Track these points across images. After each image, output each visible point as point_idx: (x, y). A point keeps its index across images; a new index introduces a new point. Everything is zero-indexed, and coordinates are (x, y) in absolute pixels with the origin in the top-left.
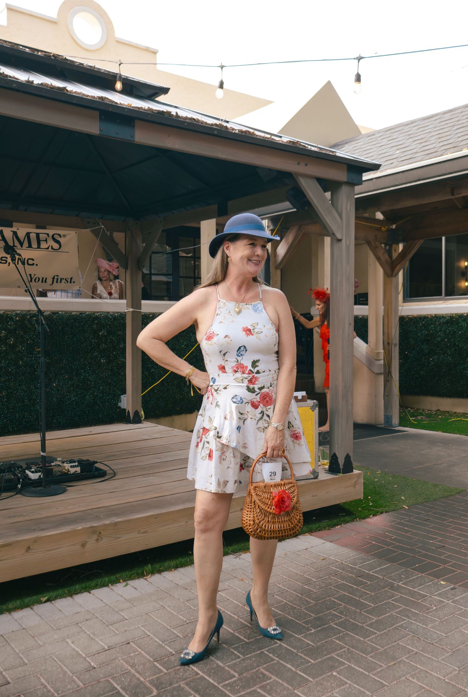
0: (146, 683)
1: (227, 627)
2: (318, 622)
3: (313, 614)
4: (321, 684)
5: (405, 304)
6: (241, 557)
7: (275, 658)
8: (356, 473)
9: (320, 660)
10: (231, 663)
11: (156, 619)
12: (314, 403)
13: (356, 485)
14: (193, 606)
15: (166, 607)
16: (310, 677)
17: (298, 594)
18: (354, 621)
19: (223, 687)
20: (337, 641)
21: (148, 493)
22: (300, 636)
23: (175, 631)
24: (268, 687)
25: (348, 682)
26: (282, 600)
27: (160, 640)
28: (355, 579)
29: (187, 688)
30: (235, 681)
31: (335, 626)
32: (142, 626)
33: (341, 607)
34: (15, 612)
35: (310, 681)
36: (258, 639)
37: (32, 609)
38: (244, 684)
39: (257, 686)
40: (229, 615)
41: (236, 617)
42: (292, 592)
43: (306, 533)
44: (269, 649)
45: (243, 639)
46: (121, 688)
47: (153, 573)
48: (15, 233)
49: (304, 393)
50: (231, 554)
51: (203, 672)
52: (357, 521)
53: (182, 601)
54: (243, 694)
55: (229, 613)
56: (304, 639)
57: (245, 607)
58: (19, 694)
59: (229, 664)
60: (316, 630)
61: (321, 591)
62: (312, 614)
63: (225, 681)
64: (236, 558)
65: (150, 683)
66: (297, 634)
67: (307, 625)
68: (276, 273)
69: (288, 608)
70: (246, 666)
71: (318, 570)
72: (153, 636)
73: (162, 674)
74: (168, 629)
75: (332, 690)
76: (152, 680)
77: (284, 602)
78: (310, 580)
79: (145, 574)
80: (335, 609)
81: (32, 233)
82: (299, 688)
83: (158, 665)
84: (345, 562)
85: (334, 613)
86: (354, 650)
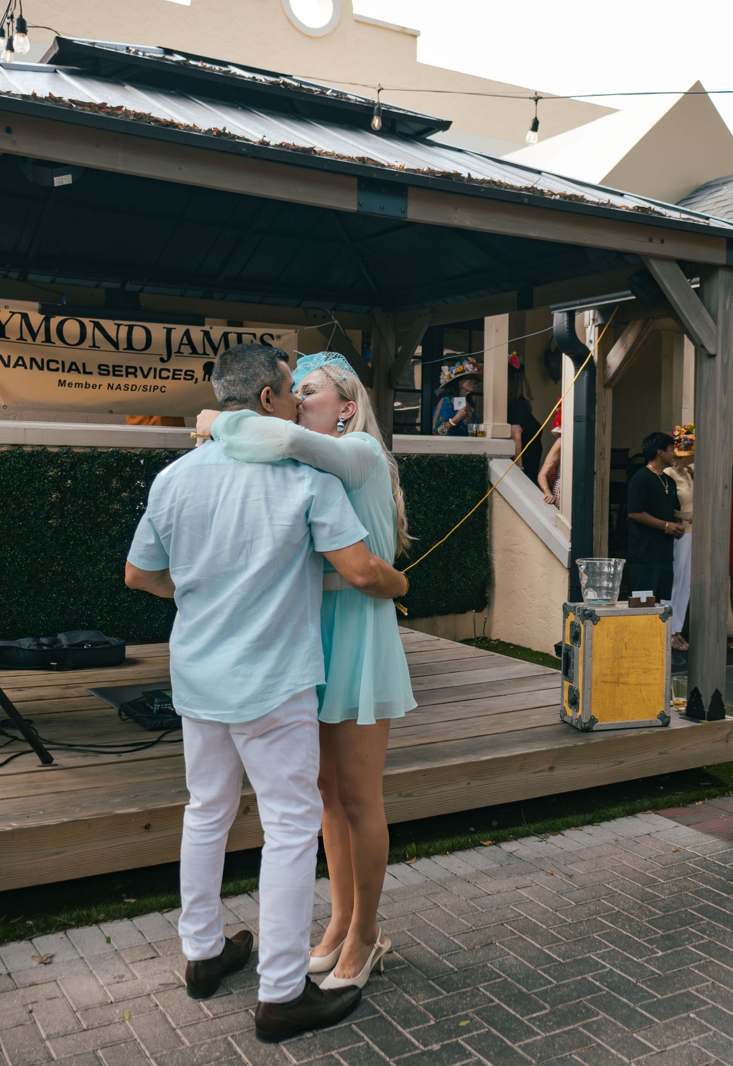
0: (420, 1007)
1: (532, 940)
2: (667, 943)
3: (660, 930)
4: (672, 1028)
6: (548, 840)
7: (604, 988)
8: (730, 720)
9: (670, 995)
10: (539, 990)
11: (427, 921)
12: (666, 608)
13: (729, 740)
14: (481, 907)
15: (441, 906)
16: (656, 1018)
17: (637, 901)
18: (722, 945)
19: (529, 1020)
20: (697, 971)
21: (409, 737)
22: (640, 960)
23: (455, 940)
24: (595, 1026)
25: (712, 1028)
26: (613, 906)
27: (435, 950)
28: (726, 884)
29: (478, 1018)
30: (546, 1015)
31: (694, 950)
32: (409, 930)
33: (702, 922)
34: (229, 900)
35: (656, 1022)
36: (578, 960)
37: (250, 896)
38: (558, 1018)
39: (579, 1024)
40: (534, 922)
41: (544, 927)
42: (628, 896)
43: (649, 809)
44: (595, 975)
45: (556, 959)
46: (385, 1011)
47: (418, 856)
48: (207, 334)
49: (650, 593)
50: (533, 835)
51: (499, 999)
52: (729, 795)
53: (464, 898)
54: (558, 1033)
55: (534, 920)
56: (646, 964)
57: (558, 914)
58: (247, 1008)
59: (536, 990)
60: (664, 953)
61: (673, 897)
62: (658, 930)
63: (532, 1014)
64: (541, 841)
65: (425, 1007)
66: (635, 957)
67: (652, 945)
68: (605, 394)
69: (622, 919)
70: (561, 995)
71: (667, 866)
72: (424, 945)
73: (441, 997)
74: (445, 936)
75: (688, 1038)
76: (428, 1003)
77: (615, 910)
78: (655, 881)
79: (408, 856)
80: (693, 925)
81: (231, 333)
82: (639, 1031)
83: (434, 984)
84: (709, 857)
85: (692, 932)
86: (722, 985)
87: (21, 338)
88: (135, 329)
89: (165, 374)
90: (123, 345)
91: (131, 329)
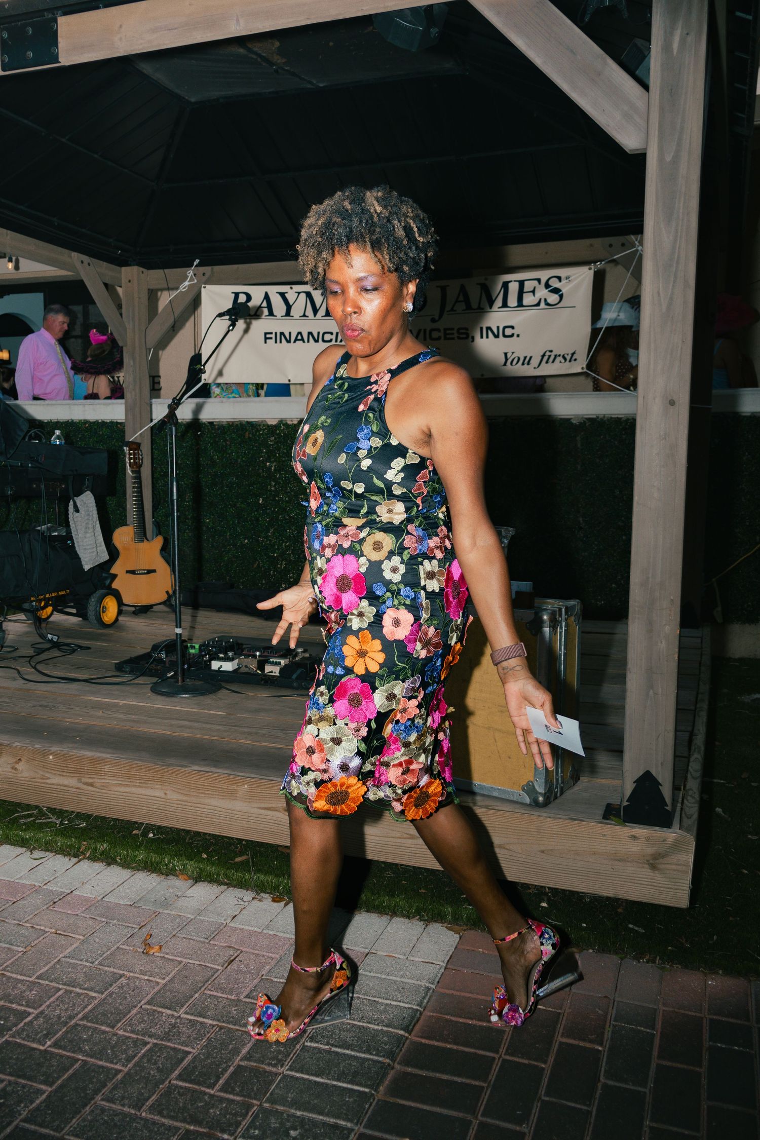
48: (484, 286)
81: (511, 281)
87: (304, 315)
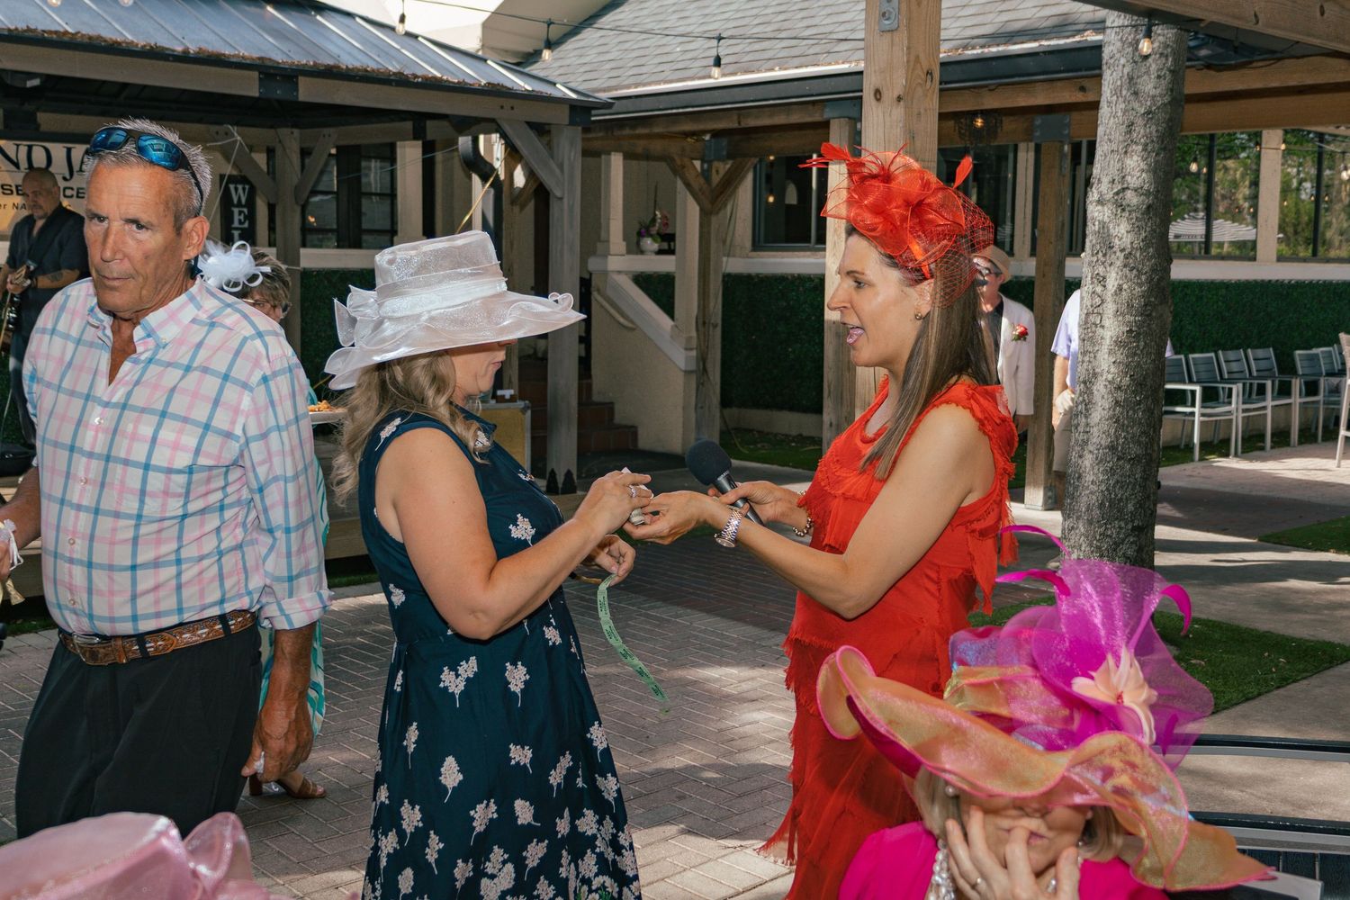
5: (755, 254)
12: (526, 404)
49: (514, 392)
68: (512, 211)
88: (34, 148)
89: (68, 192)
90: (24, 164)
91: (30, 148)
